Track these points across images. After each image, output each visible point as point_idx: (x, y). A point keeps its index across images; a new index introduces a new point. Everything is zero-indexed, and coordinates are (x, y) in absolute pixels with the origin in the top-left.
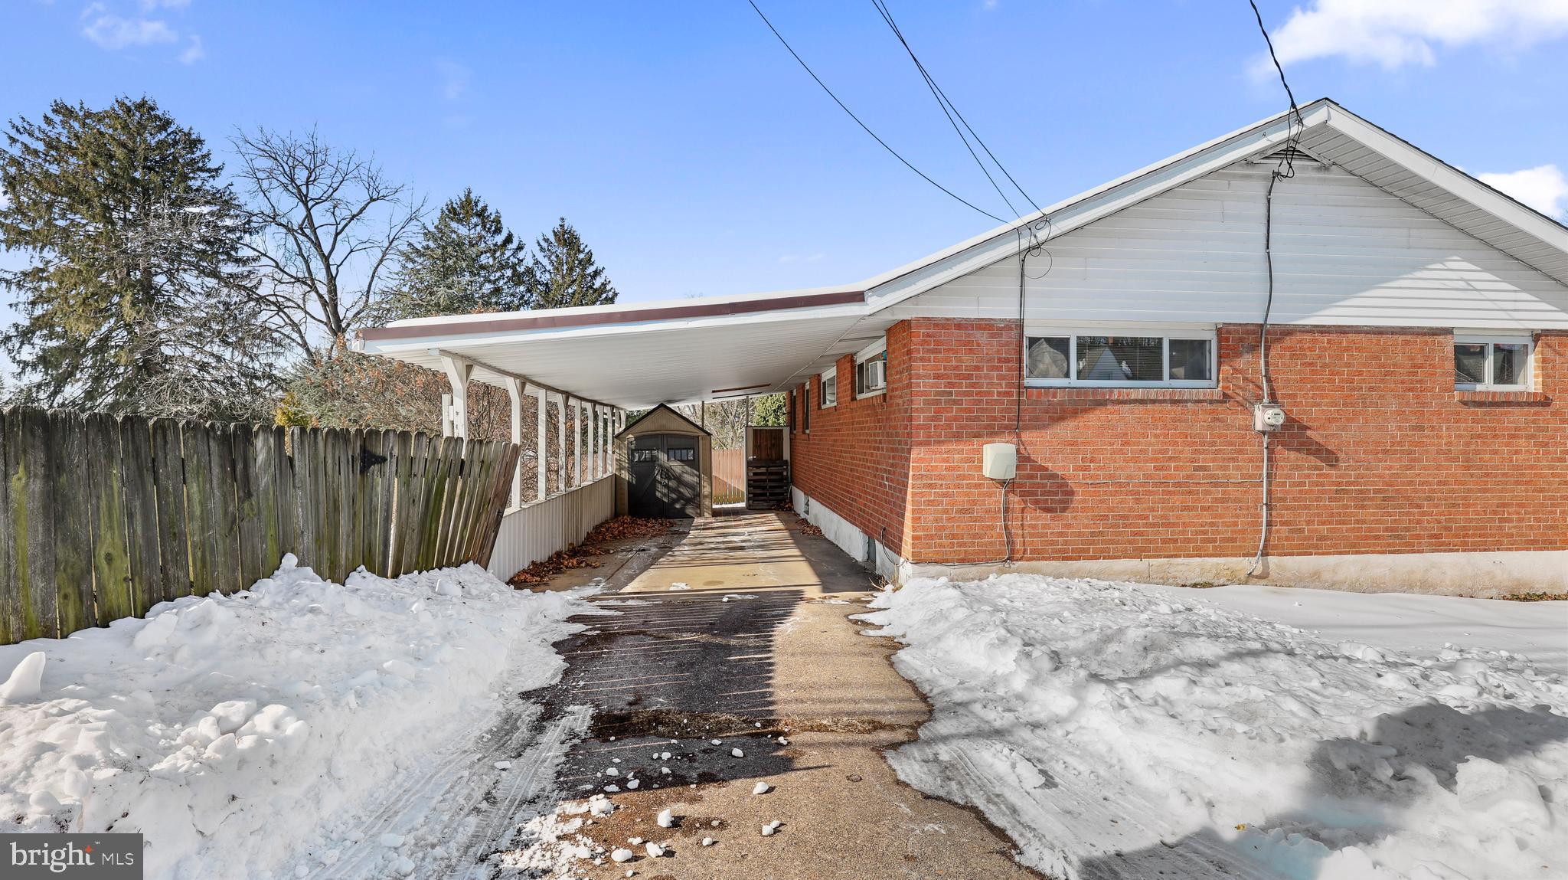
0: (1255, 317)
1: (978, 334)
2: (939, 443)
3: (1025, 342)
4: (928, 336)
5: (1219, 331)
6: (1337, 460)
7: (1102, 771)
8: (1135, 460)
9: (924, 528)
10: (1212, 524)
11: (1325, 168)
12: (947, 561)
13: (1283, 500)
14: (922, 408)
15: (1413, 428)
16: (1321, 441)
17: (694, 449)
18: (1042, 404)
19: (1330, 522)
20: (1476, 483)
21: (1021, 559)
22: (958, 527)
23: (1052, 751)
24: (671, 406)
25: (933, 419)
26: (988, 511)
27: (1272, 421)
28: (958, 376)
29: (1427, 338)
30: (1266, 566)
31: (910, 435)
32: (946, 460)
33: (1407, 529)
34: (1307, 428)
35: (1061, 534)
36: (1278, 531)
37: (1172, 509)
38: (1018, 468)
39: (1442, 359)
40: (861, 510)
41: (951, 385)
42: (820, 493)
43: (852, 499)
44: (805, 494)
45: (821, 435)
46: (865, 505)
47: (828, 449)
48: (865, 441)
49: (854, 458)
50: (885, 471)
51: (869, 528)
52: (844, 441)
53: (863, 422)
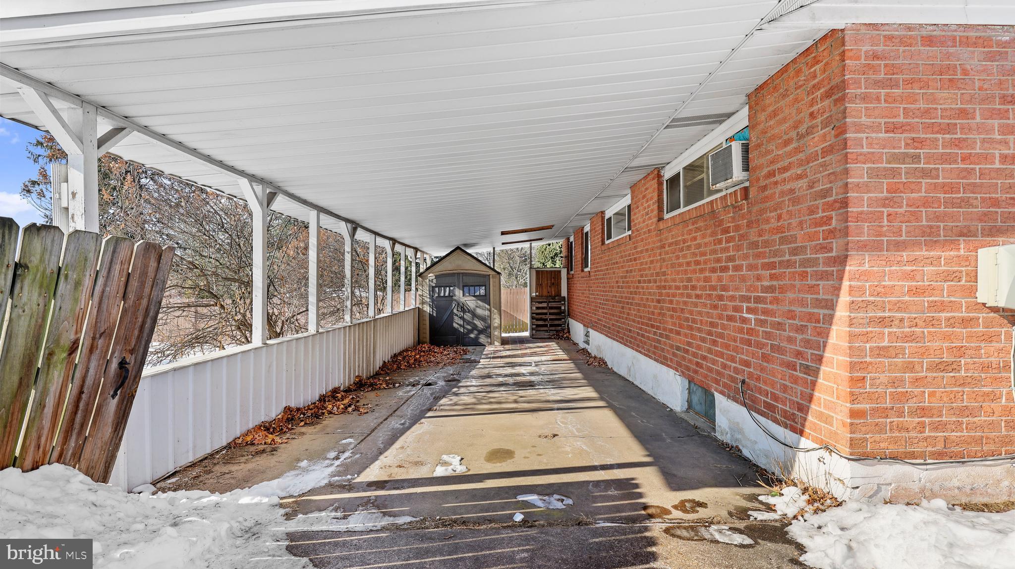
1: (963, 52)
2: (899, 246)
9: (870, 397)
12: (913, 455)
14: (866, 185)
17: (485, 286)
22: (932, 394)
24: (469, 251)
25: (885, 203)
28: (930, 128)
32: (910, 276)
40: (678, 348)
41: (917, 142)
42: (604, 326)
43: (661, 335)
44: (584, 326)
45: (607, 269)
46: (689, 344)
47: (617, 282)
48: (688, 264)
49: (665, 287)
50: (747, 299)
51: (696, 372)
52: (644, 269)
53: (684, 241)
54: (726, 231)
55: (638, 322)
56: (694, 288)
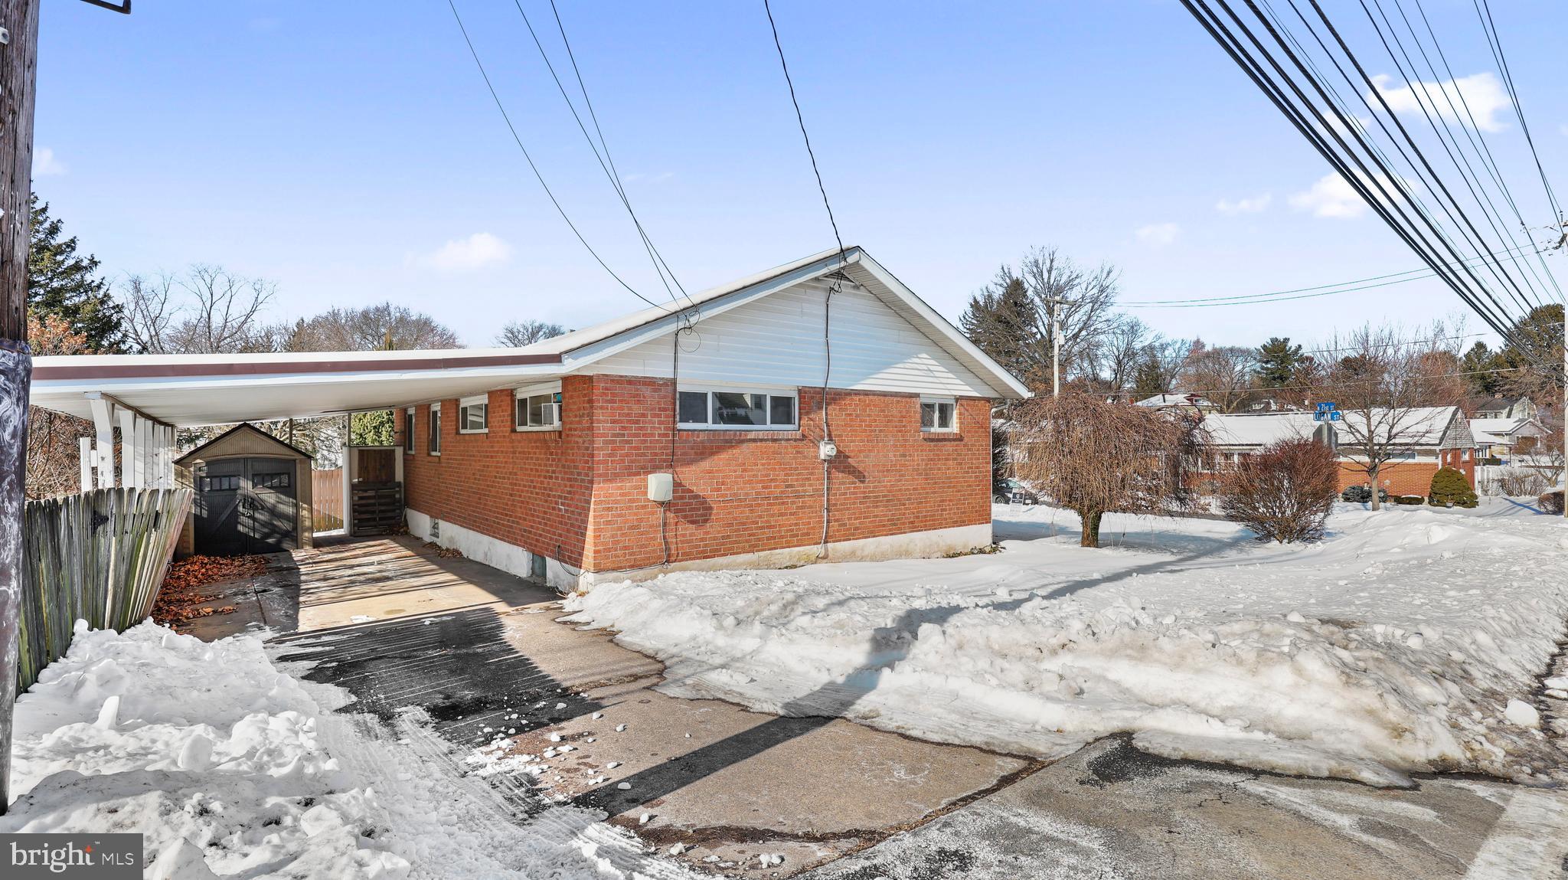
0: (819, 383)
1: (643, 388)
2: (615, 475)
3: (678, 396)
4: (607, 389)
5: (800, 391)
6: (864, 477)
7: (776, 669)
8: (750, 482)
9: (603, 544)
10: (796, 524)
11: (856, 287)
12: (621, 568)
13: (835, 505)
14: (602, 447)
15: (901, 456)
16: (856, 465)
17: (288, 474)
18: (689, 442)
19: (860, 518)
20: (930, 488)
21: (675, 561)
22: (629, 540)
23: (747, 667)
25: (610, 455)
26: (651, 526)
27: (830, 453)
28: (629, 422)
29: (908, 399)
30: (826, 550)
31: (591, 469)
32: (620, 488)
33: (898, 519)
34: (848, 457)
35: (702, 540)
36: (833, 526)
37: (773, 515)
38: (674, 491)
39: (915, 412)
40: (525, 531)
41: (624, 428)
42: (459, 516)
43: (513, 522)
44: (431, 517)
45: (463, 460)
46: (532, 527)
47: (474, 474)
48: (532, 470)
49: (515, 484)
50: (560, 497)
51: (536, 546)
52: (500, 467)
53: (529, 453)
54: (551, 454)
55: (495, 512)
56: (535, 487)
